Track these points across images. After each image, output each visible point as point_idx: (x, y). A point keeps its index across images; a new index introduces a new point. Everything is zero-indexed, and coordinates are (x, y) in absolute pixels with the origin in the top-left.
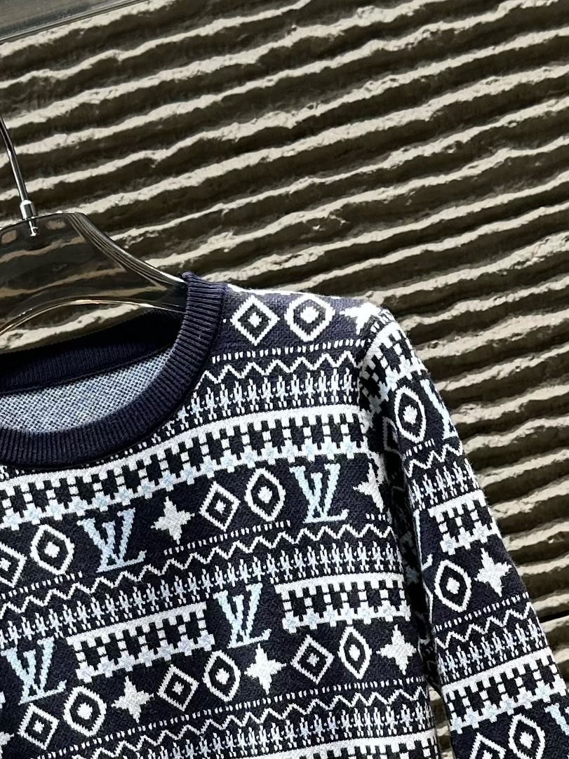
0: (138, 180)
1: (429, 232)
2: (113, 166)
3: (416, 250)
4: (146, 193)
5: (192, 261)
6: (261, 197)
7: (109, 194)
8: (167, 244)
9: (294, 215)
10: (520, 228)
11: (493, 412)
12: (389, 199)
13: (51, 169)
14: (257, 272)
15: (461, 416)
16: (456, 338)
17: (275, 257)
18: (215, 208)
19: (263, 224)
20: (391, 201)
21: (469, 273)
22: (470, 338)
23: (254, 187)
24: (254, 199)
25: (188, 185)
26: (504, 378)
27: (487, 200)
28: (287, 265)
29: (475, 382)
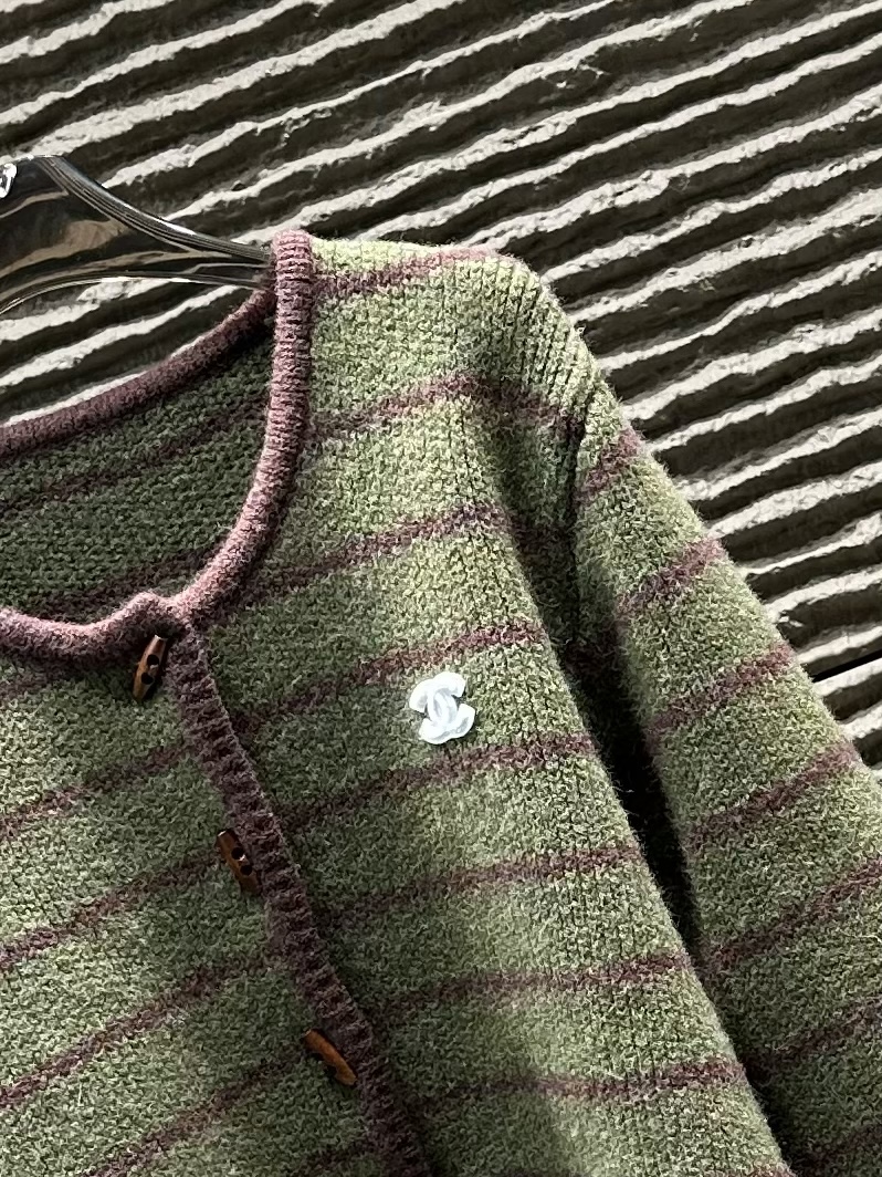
0: (295, 37)
1: (727, 78)
2: (258, 19)
3: (711, 106)
4: (309, 55)
5: (384, 148)
6: (478, 46)
7: (254, 61)
8: (346, 127)
9: (528, 68)
10: (860, 61)
11: (842, 334)
12: (665, 34)
13: (166, 31)
14: (480, 157)
15: (794, 342)
16: (779, 229)
17: (504, 133)
18: (411, 69)
19: (482, 87)
20: (668, 38)
21: (790, 133)
22: (799, 228)
23: (466, 33)
24: (467, 51)
25: (370, 38)
26: (854, 282)
27: (809, 24)
28: (523, 143)
29: (811, 291)
